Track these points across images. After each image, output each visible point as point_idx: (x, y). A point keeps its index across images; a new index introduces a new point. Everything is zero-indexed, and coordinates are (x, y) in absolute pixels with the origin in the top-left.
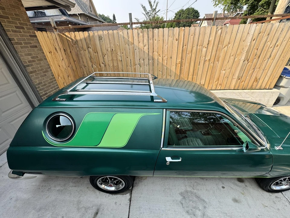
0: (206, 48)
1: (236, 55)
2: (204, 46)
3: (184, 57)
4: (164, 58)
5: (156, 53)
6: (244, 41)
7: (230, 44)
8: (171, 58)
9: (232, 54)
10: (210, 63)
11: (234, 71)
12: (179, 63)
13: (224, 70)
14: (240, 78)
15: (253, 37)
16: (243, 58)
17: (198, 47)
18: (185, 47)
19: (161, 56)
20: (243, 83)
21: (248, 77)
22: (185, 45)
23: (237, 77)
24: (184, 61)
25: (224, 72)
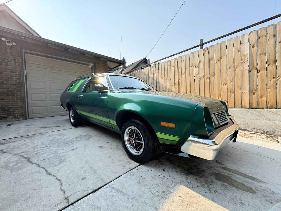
0: (197, 67)
1: (235, 67)
2: (196, 66)
3: (180, 78)
4: (166, 81)
5: (160, 78)
6: (239, 52)
7: (223, 59)
8: (171, 80)
9: (228, 67)
10: (206, 79)
11: (240, 85)
12: (177, 83)
13: (225, 84)
14: (254, 91)
15: (250, 45)
16: (247, 68)
17: (191, 68)
18: (179, 70)
19: (164, 79)
20: (264, 99)
21: (269, 90)
22: (179, 69)
23: (248, 91)
24: (180, 81)
25: (225, 87)
